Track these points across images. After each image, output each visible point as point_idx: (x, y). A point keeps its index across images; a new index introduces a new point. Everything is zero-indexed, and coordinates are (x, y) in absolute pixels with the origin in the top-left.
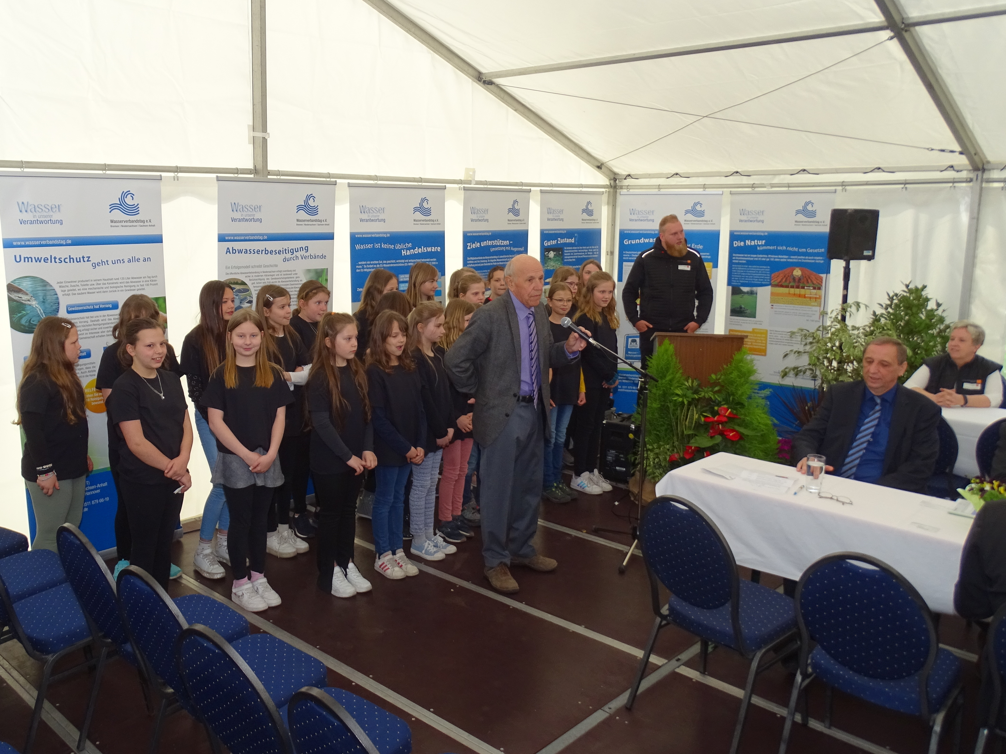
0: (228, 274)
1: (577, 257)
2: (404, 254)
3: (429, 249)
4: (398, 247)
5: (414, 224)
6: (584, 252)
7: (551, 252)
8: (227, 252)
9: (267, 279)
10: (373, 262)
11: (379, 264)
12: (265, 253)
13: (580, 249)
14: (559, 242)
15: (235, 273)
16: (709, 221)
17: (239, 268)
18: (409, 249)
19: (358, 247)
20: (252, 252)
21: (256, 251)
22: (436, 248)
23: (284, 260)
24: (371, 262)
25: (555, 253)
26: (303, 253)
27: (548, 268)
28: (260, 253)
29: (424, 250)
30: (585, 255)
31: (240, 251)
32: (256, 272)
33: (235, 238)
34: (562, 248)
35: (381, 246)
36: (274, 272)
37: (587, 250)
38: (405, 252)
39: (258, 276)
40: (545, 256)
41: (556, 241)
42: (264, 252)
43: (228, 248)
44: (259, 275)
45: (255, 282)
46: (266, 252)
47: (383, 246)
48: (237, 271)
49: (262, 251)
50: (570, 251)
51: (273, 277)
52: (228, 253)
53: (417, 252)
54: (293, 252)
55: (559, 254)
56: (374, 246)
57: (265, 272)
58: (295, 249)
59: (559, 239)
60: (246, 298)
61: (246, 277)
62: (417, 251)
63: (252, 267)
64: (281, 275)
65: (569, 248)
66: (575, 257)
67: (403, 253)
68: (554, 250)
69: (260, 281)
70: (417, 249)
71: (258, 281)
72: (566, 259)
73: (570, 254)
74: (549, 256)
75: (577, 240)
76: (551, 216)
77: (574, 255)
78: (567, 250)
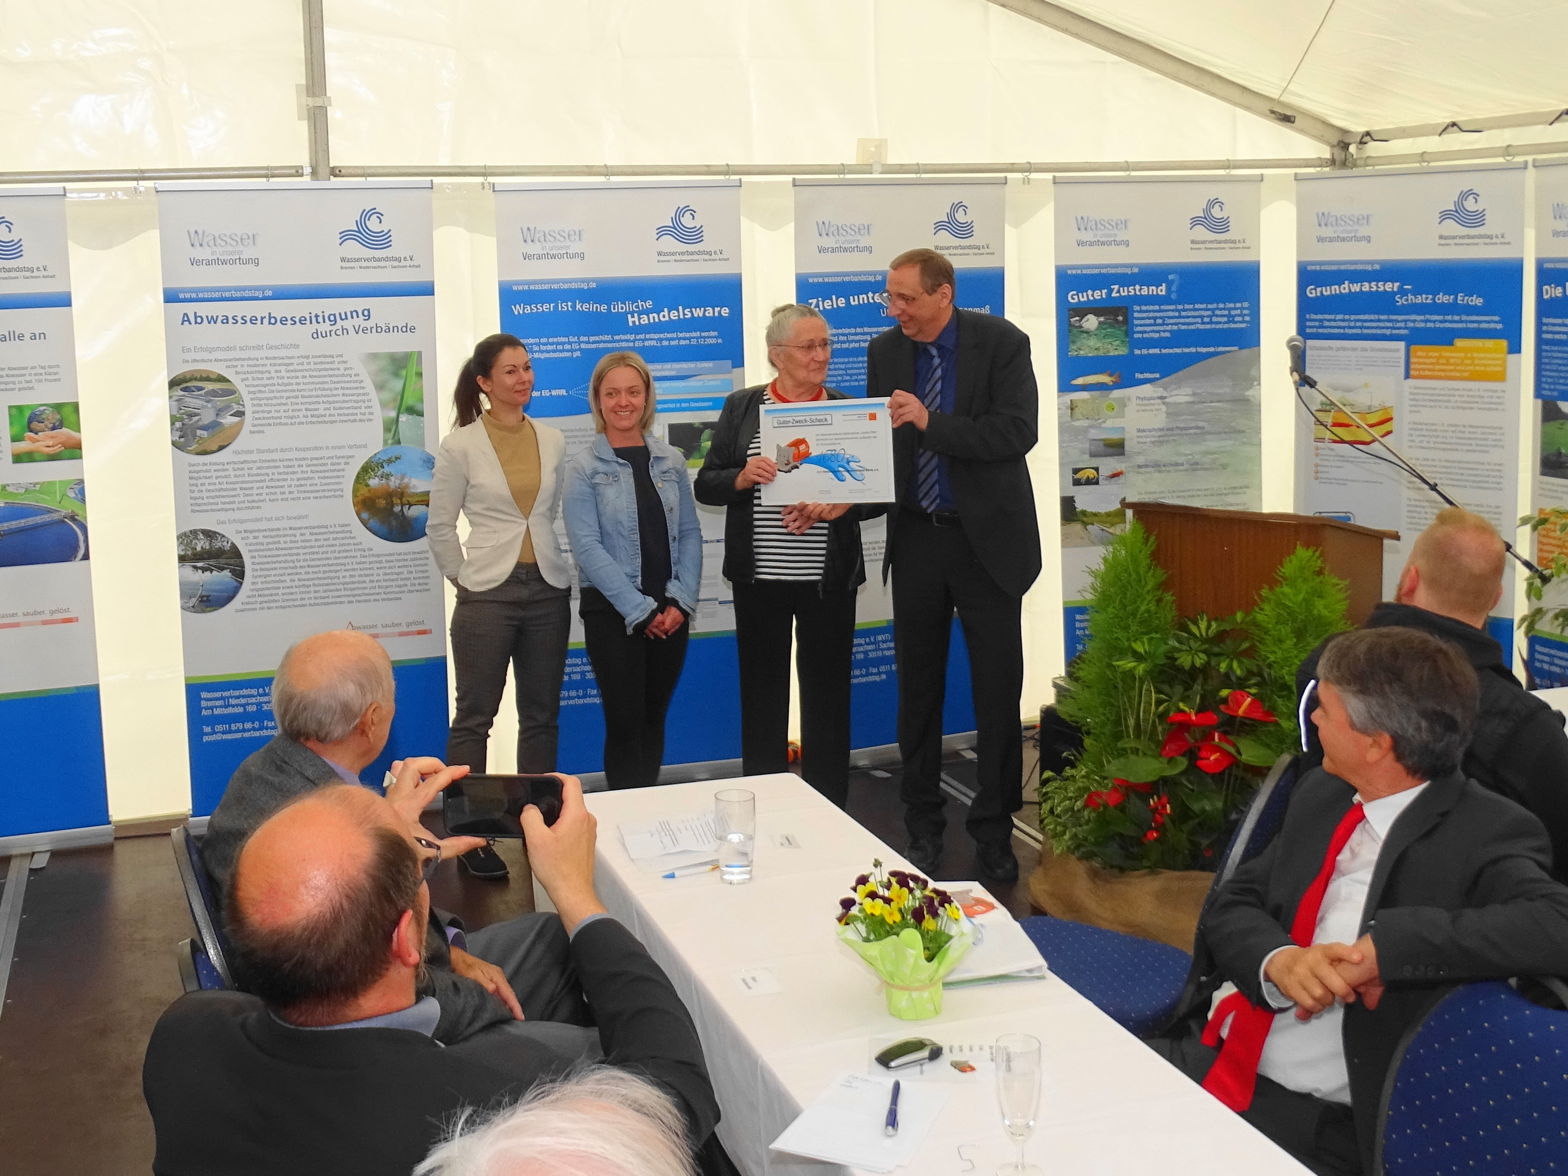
0: (188, 362)
1: (1175, 328)
2: (634, 322)
3: (698, 312)
4: (619, 308)
5: (658, 261)
6: (1202, 317)
7: (1091, 317)
8: (183, 321)
9: (277, 371)
10: (555, 340)
11: (570, 343)
12: (270, 323)
13: (1185, 310)
14: (1114, 295)
15: (203, 361)
16: (1497, 237)
17: (211, 350)
18: (647, 312)
19: (518, 310)
20: (240, 321)
21: (247, 320)
22: (717, 309)
23: (315, 336)
24: (551, 340)
25: (1102, 319)
26: (360, 321)
27: (1082, 352)
28: (259, 322)
29: (684, 314)
30: (1203, 323)
31: (213, 320)
32: (250, 359)
33: (201, 295)
34: (1127, 308)
35: (574, 306)
36: (291, 358)
37: (1209, 313)
38: (636, 319)
39: (256, 366)
40: (1070, 325)
41: (1104, 291)
42: (266, 321)
43: (186, 314)
44: (257, 363)
45: (250, 376)
46: (272, 320)
47: (578, 307)
48: (206, 356)
49: (262, 318)
50: (1151, 315)
51: (291, 368)
52: (186, 323)
53: (667, 318)
54: (335, 320)
55: (1117, 321)
56: (556, 307)
57: (271, 358)
58: (340, 314)
59: (1116, 287)
60: (228, 407)
61: (227, 367)
62: (665, 316)
63: (241, 349)
64: (309, 363)
65: (1151, 308)
66: (1169, 328)
67: (630, 320)
68: (1097, 312)
69: (260, 376)
70: (666, 313)
71: (255, 376)
72: (1139, 332)
73: (1152, 321)
74: (1084, 325)
75: (1174, 288)
76: (1087, 236)
77: (1168, 325)
78: (1141, 311)
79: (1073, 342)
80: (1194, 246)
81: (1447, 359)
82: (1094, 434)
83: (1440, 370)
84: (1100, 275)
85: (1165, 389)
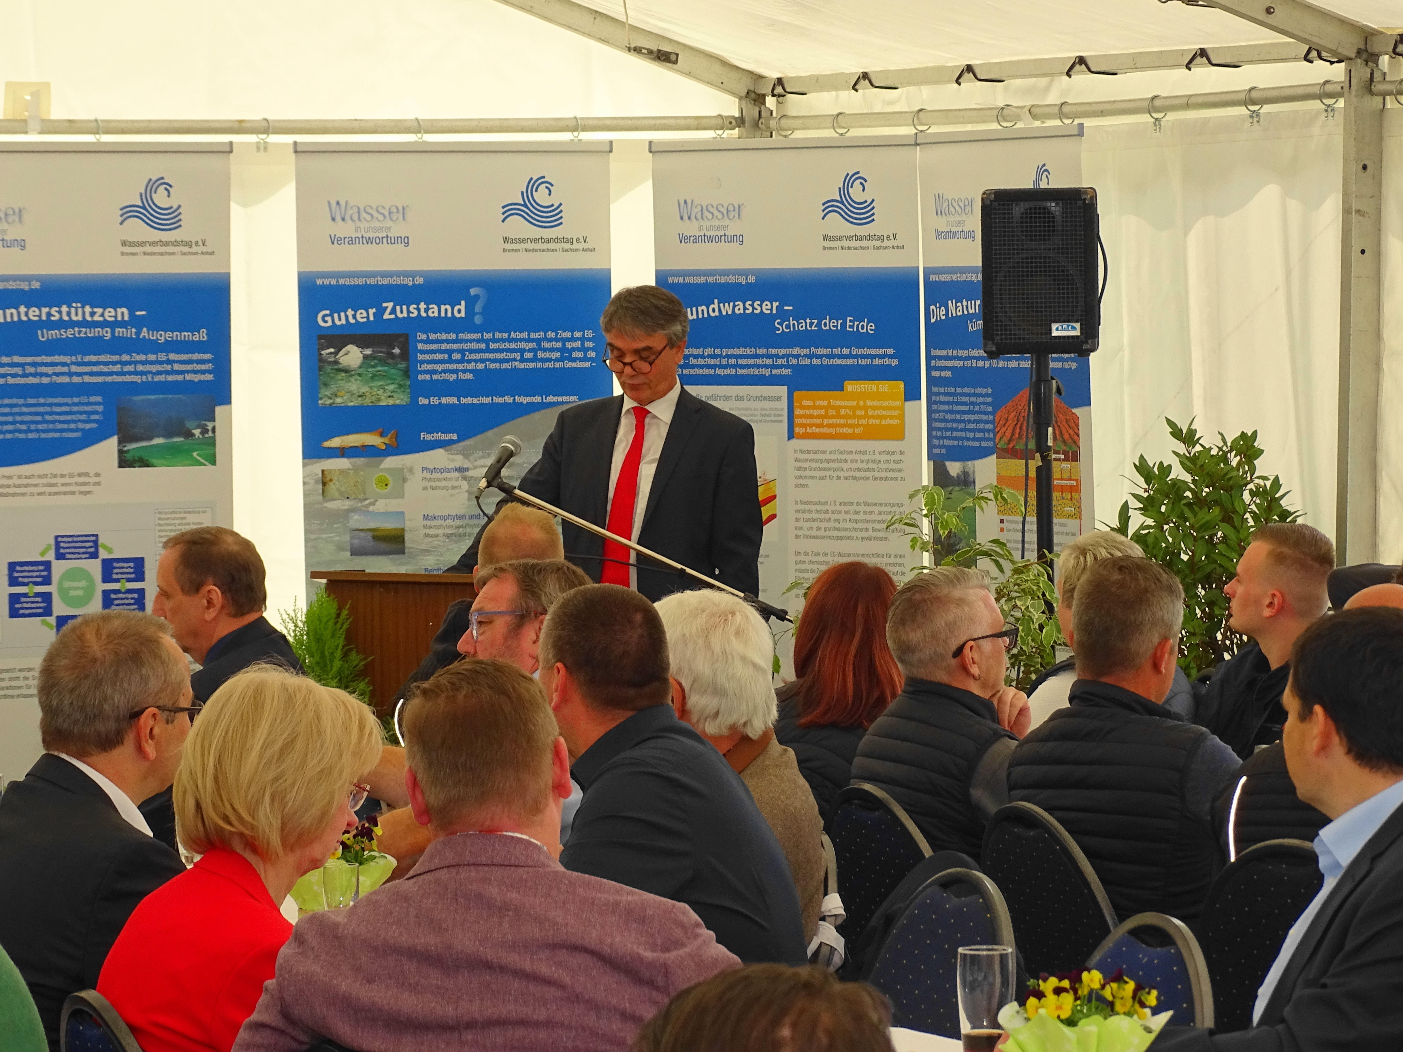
1: (481, 366)
6: (522, 351)
7: (351, 348)
13: (495, 340)
14: (386, 316)
16: (887, 238)
25: (368, 352)
30: (523, 360)
34: (406, 336)
37: (533, 345)
41: (372, 311)
50: (444, 346)
55: (393, 356)
59: (390, 305)
65: (444, 336)
66: (472, 366)
68: (361, 340)
72: (426, 372)
73: (446, 356)
74: (341, 360)
75: (478, 308)
76: (346, 230)
77: (469, 361)
78: (428, 341)
79: (326, 385)
80: (509, 246)
81: (838, 408)
82: (356, 521)
83: (829, 426)
84: (366, 286)
85: (466, 456)
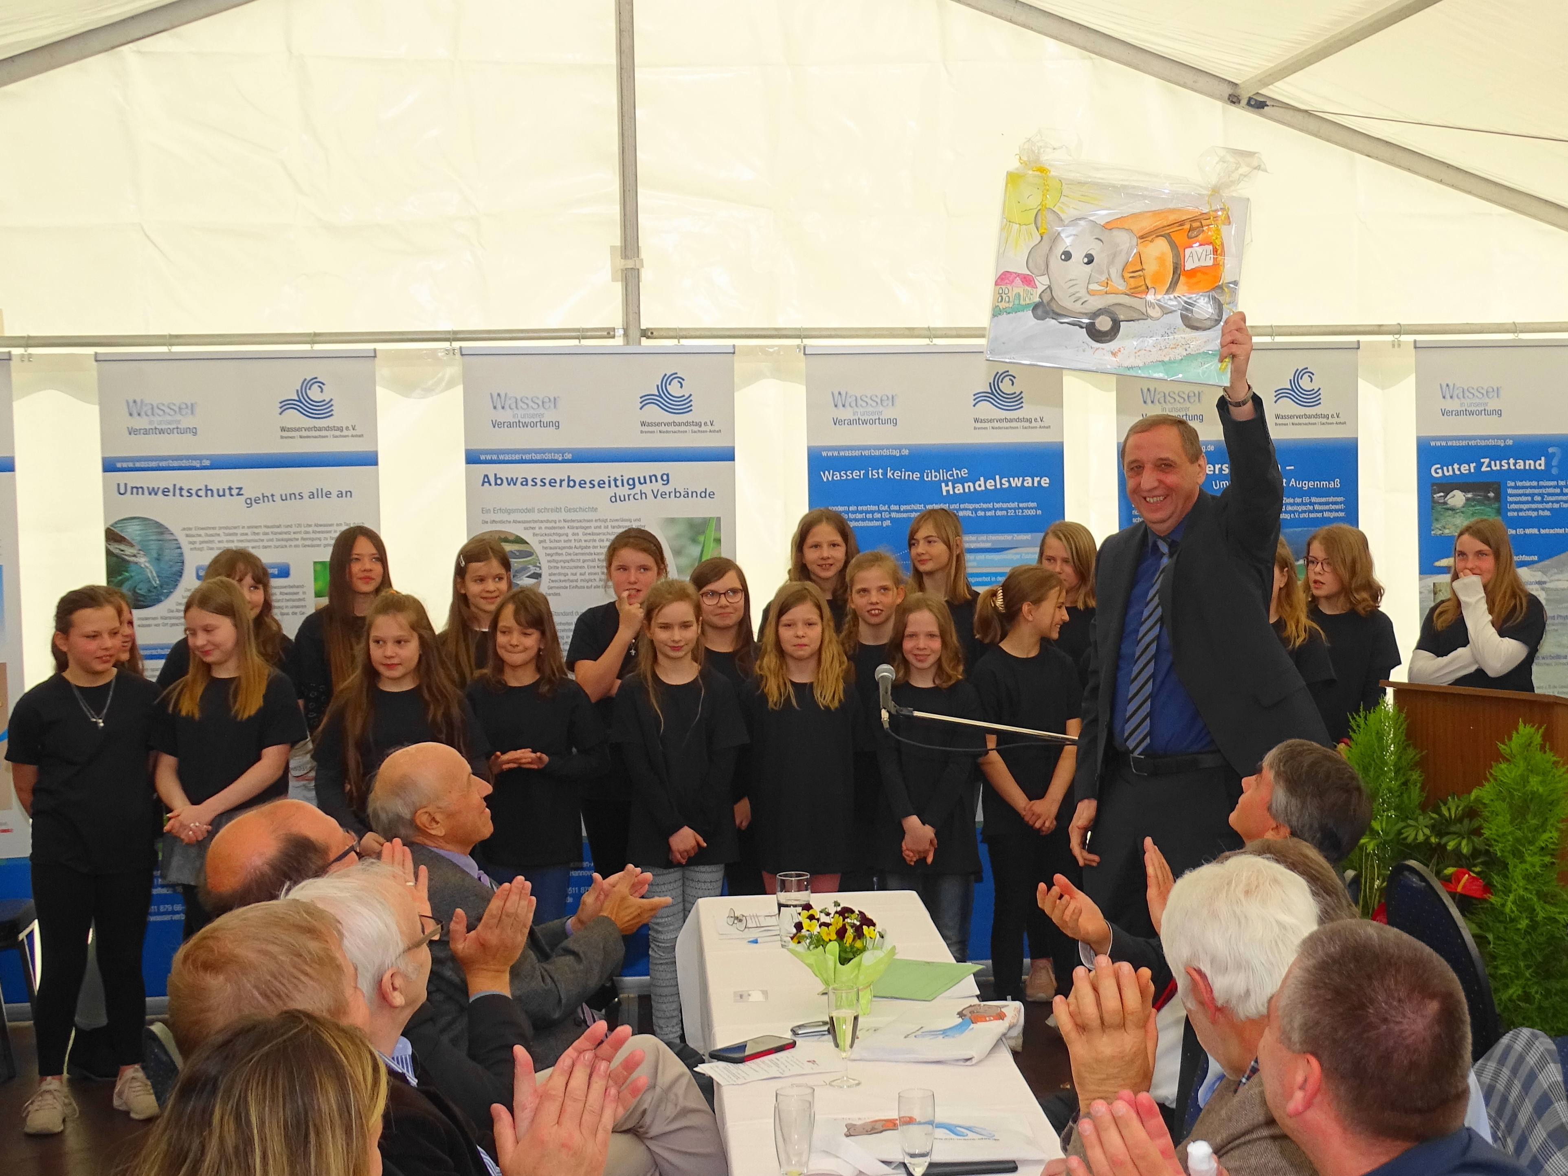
0: (487, 522)
1: (1556, 506)
2: (948, 491)
3: (1016, 482)
4: (932, 476)
5: (975, 429)
7: (1457, 492)
8: (484, 482)
9: (574, 534)
10: (865, 508)
12: (569, 486)
15: (502, 522)
17: (509, 512)
18: (962, 481)
19: (827, 476)
20: (539, 483)
21: (547, 482)
22: (1036, 479)
23: (613, 499)
24: (860, 508)
25: (1470, 495)
26: (658, 486)
28: (558, 484)
29: (1001, 484)
31: (512, 482)
32: (548, 521)
33: (501, 457)
34: (1499, 484)
35: (885, 474)
36: (589, 521)
38: (950, 488)
39: (554, 528)
40: (1434, 502)
41: (1473, 465)
42: (565, 484)
43: (486, 476)
44: (555, 525)
46: (571, 483)
47: (889, 474)
48: (505, 517)
49: (561, 481)
50: (1528, 491)
51: (588, 531)
52: (486, 485)
53: (983, 488)
54: (634, 484)
55: (1488, 498)
56: (865, 475)
57: (568, 521)
58: (639, 478)
59: (1487, 460)
61: (526, 529)
62: (981, 485)
63: (540, 511)
65: (1528, 484)
66: (1549, 506)
67: (944, 489)
68: (1464, 486)
69: (557, 538)
70: (982, 482)
71: (552, 538)
72: (1514, 510)
73: (1529, 498)
74: (1449, 502)
75: (1555, 462)
76: (1453, 405)
77: (1547, 502)
78: (1516, 487)
79: (1437, 520)
84: (1468, 447)
85: (1544, 573)
